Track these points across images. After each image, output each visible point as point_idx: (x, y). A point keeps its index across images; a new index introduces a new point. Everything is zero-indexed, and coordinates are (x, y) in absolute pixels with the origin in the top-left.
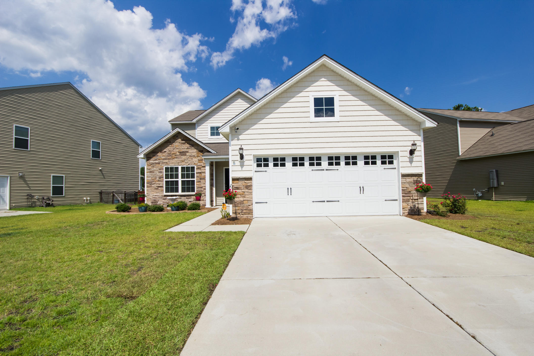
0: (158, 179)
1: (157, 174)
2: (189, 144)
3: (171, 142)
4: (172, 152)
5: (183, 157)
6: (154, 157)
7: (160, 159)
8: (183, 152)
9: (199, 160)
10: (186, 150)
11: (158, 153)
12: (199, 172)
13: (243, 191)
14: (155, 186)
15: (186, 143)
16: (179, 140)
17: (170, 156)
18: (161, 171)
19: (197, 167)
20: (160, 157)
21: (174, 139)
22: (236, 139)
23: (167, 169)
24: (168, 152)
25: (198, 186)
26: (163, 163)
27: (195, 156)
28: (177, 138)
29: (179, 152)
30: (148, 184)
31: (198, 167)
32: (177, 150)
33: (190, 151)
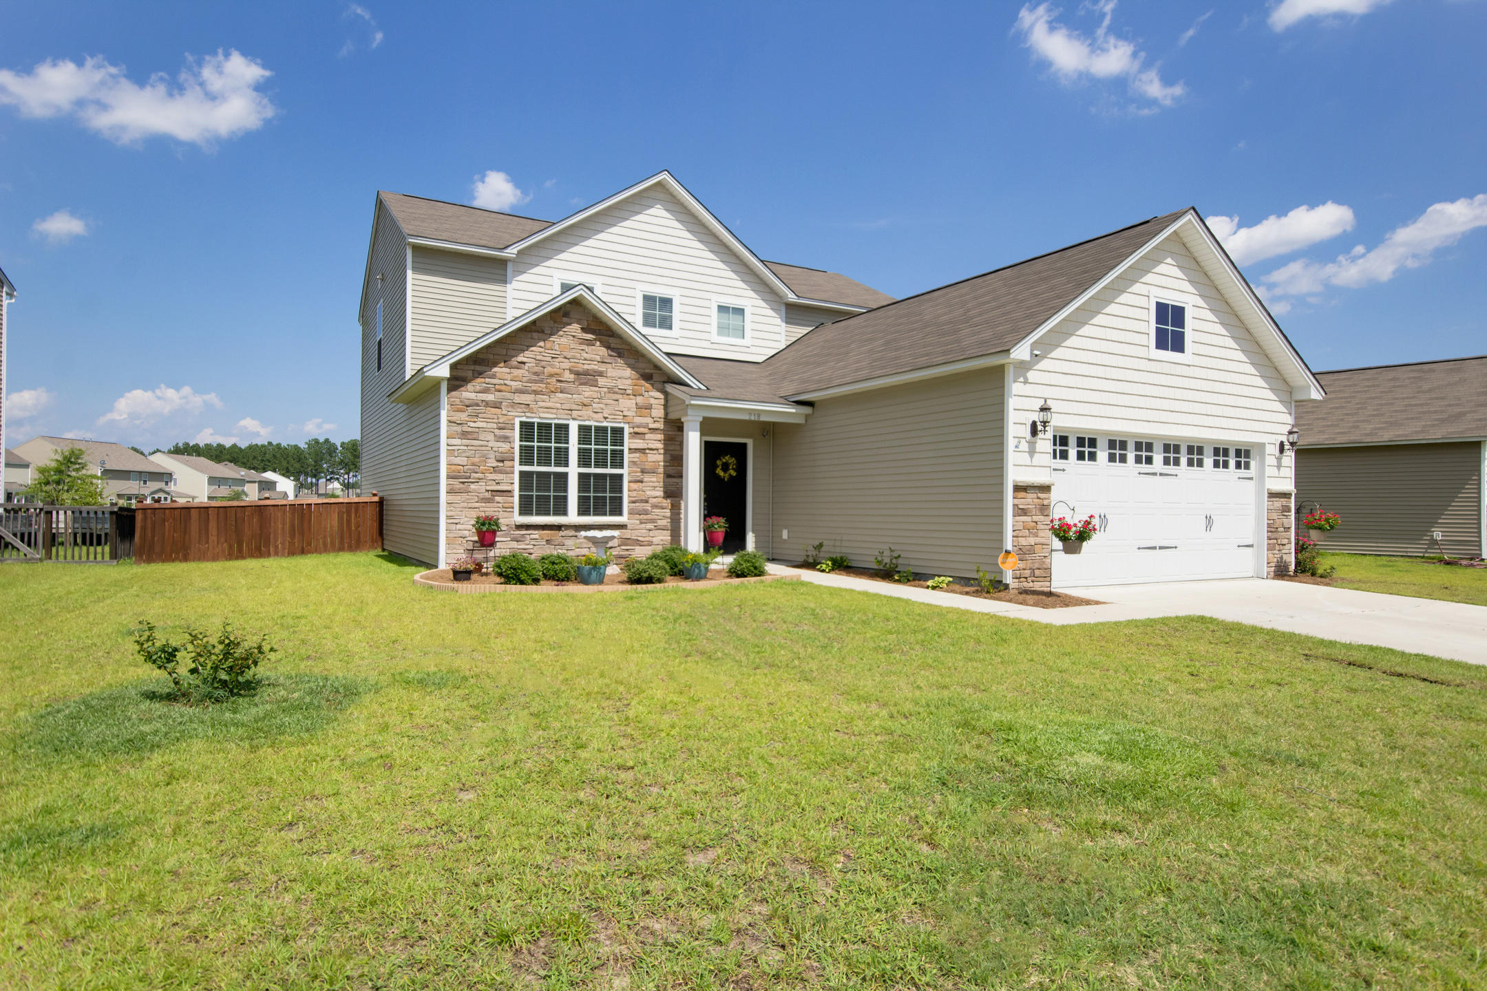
0: (494, 465)
1: (490, 444)
2: (608, 348)
3: (543, 332)
4: (548, 370)
5: (588, 392)
6: (479, 380)
7: (503, 388)
8: (586, 373)
9: (638, 407)
10: (596, 367)
11: (495, 364)
12: (641, 446)
13: (1035, 518)
14: (480, 488)
15: (598, 343)
16: (575, 328)
17: (541, 381)
18: (507, 433)
19: (632, 430)
20: (502, 382)
21: (555, 322)
22: (1022, 379)
23: (527, 428)
24: (531, 364)
25: (634, 494)
26: (514, 405)
27: (629, 392)
28: (565, 320)
29: (571, 371)
30: (452, 481)
31: (636, 430)
32: (567, 365)
33: (611, 372)
